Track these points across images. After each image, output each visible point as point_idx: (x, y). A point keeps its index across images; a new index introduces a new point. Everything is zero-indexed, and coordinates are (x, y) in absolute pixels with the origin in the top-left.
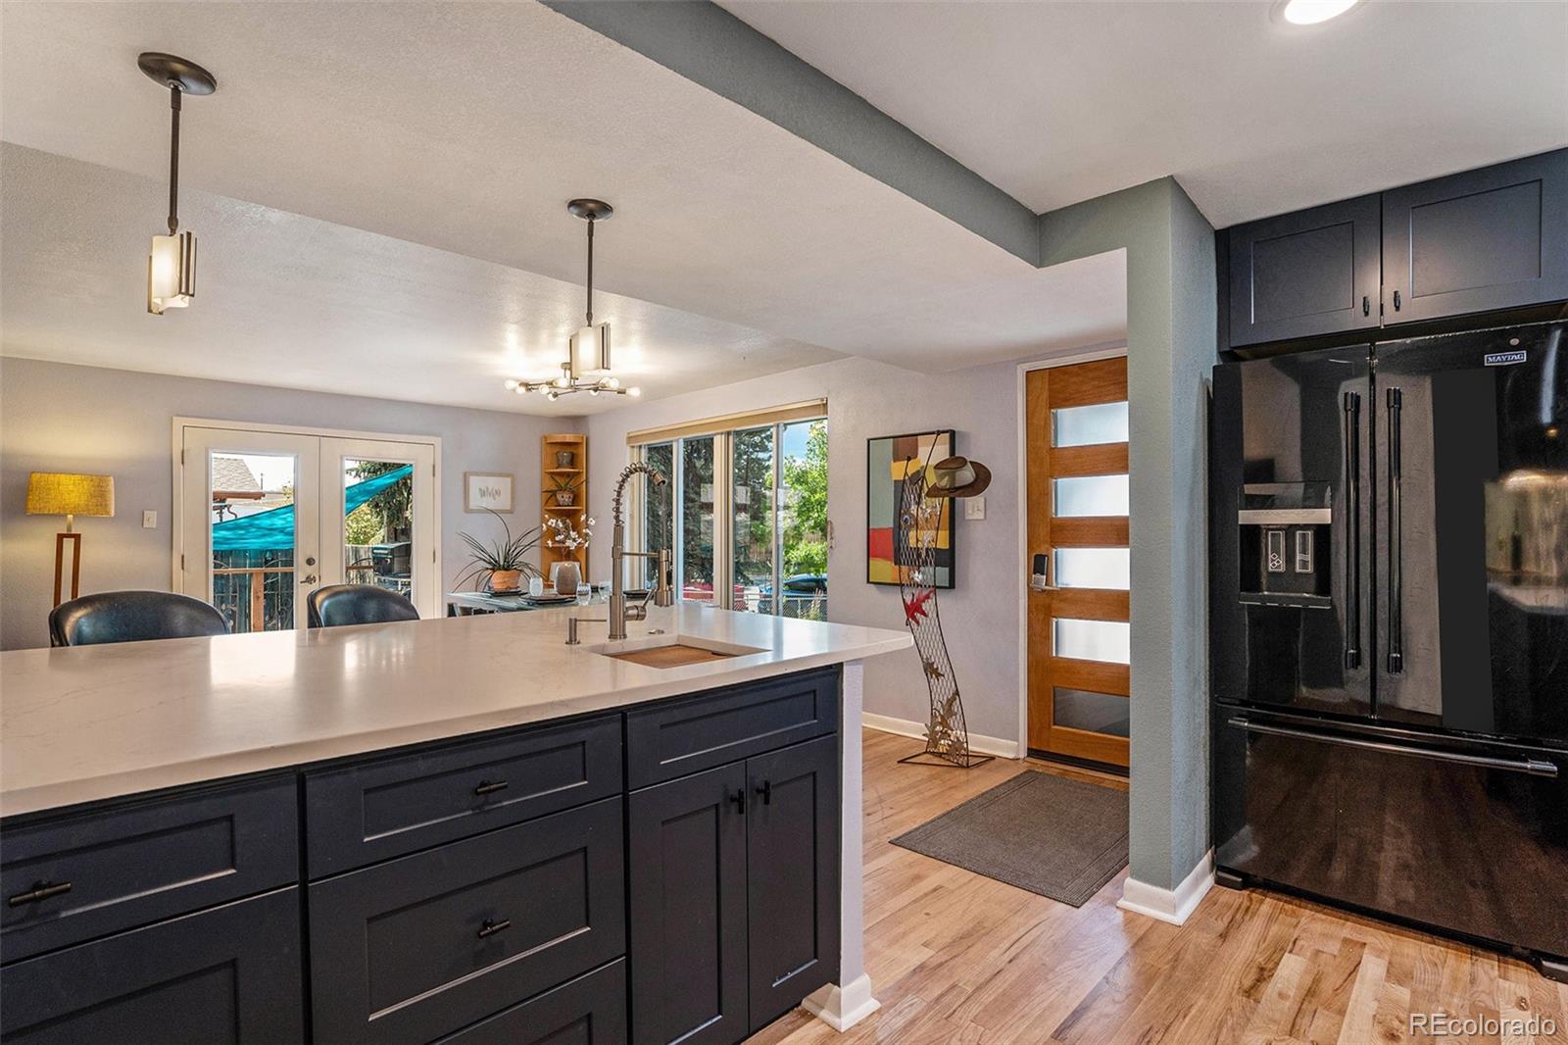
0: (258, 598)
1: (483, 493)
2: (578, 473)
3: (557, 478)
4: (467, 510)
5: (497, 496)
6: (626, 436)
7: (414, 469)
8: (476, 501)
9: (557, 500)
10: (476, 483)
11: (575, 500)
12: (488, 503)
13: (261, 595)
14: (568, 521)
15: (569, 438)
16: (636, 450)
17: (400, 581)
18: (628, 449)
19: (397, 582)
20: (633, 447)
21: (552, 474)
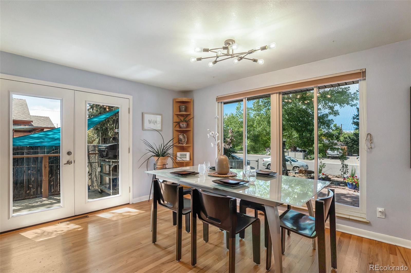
0: (46, 167)
1: (150, 122)
2: (189, 114)
3: (179, 117)
4: (143, 129)
5: (156, 124)
6: (216, 97)
7: (120, 110)
8: (147, 125)
9: (180, 126)
10: (147, 117)
11: (188, 126)
12: (152, 126)
13: (47, 166)
14: (185, 135)
15: (184, 99)
16: (220, 104)
17: (111, 160)
18: (217, 103)
19: (110, 161)
20: (218, 103)
21: (177, 115)
